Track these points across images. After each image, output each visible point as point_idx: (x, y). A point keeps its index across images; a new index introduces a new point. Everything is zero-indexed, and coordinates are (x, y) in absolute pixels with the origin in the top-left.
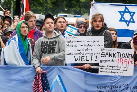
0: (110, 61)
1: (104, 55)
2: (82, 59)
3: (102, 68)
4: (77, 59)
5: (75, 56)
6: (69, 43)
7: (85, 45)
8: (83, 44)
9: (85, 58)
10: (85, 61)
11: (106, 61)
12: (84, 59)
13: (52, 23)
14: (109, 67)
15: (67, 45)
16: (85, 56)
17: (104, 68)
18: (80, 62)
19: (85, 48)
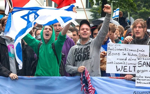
0: (148, 71)
1: (141, 65)
2: (124, 69)
3: (139, 79)
4: (119, 69)
5: (117, 65)
6: (111, 51)
7: (129, 55)
8: (126, 52)
9: (128, 68)
10: (127, 71)
11: (143, 71)
12: (126, 69)
13: (87, 29)
14: (147, 77)
15: (109, 53)
16: (128, 66)
17: (142, 78)
18: (122, 72)
19: (129, 57)
